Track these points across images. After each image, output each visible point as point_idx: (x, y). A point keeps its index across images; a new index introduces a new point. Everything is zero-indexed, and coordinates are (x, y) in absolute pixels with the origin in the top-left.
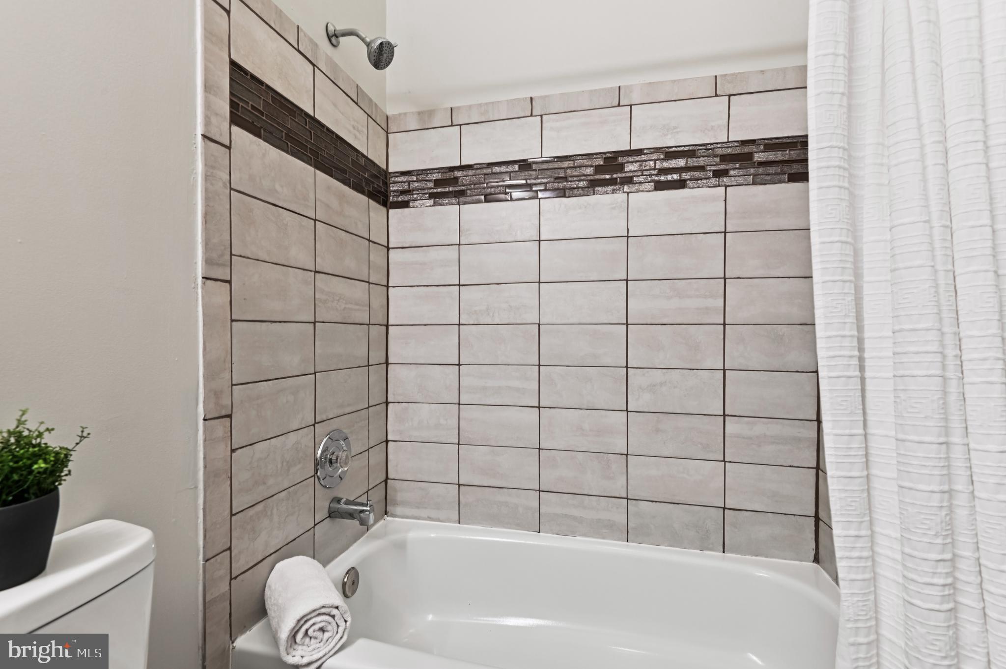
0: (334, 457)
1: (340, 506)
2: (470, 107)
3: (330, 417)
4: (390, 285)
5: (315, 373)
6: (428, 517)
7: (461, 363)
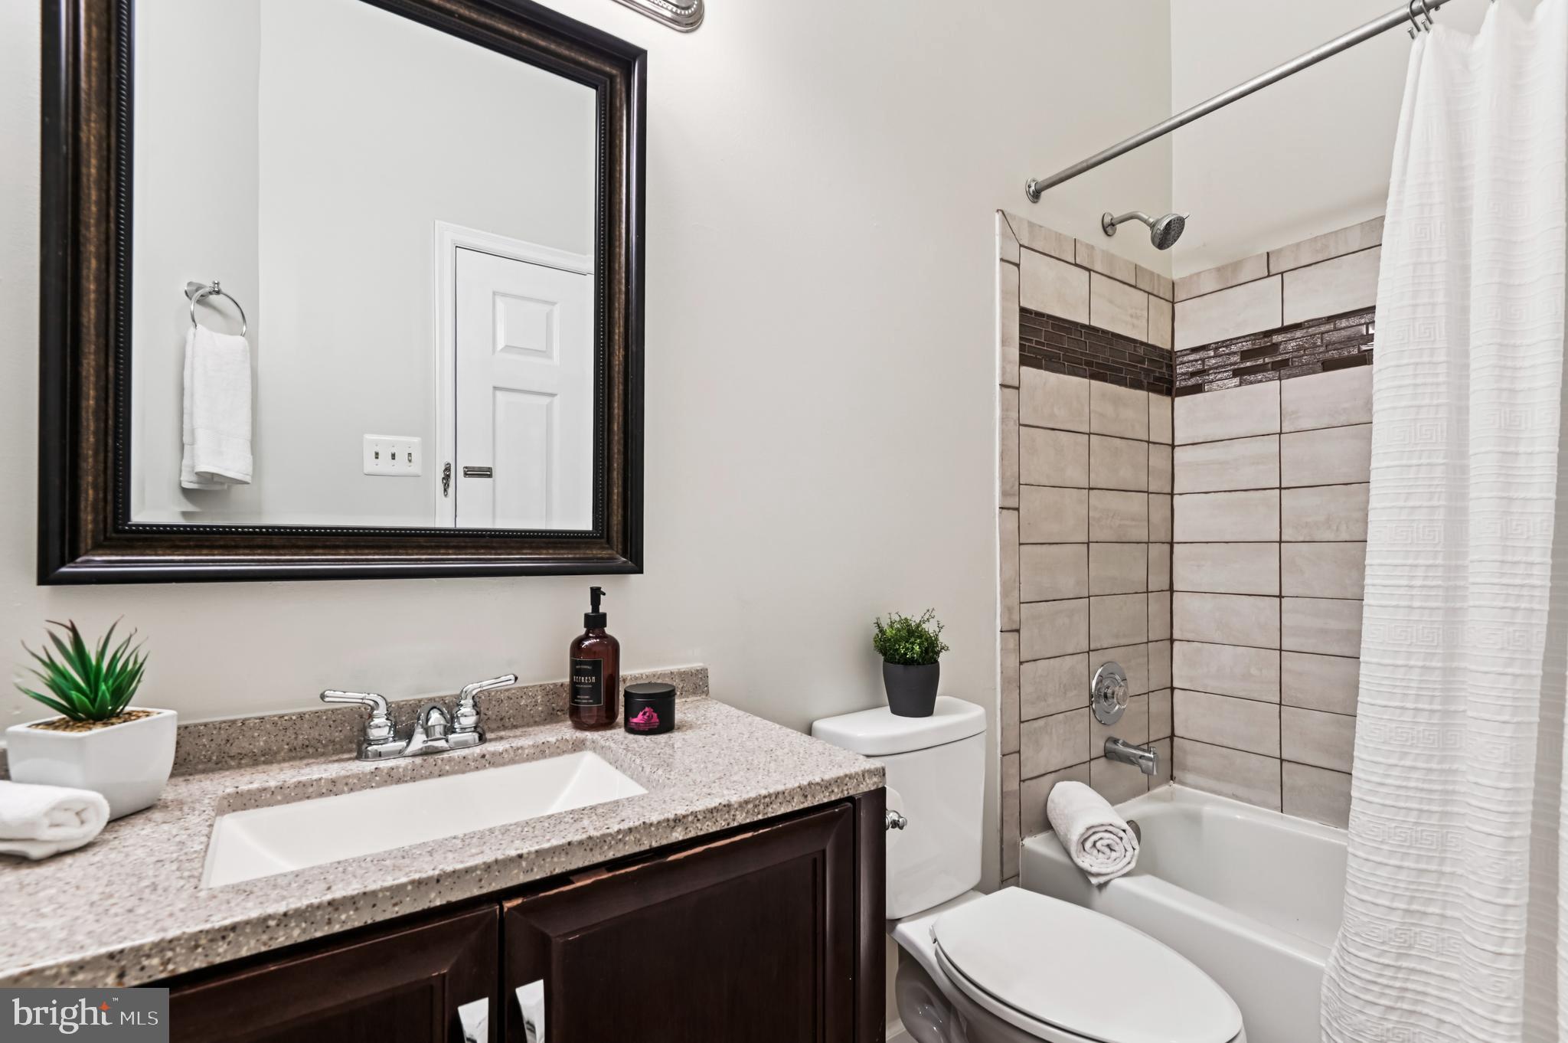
0: (1110, 691)
1: (1116, 747)
2: (1298, 245)
3: (1105, 646)
4: (1175, 492)
5: (1089, 597)
6: (1233, 795)
7: (1283, 594)
